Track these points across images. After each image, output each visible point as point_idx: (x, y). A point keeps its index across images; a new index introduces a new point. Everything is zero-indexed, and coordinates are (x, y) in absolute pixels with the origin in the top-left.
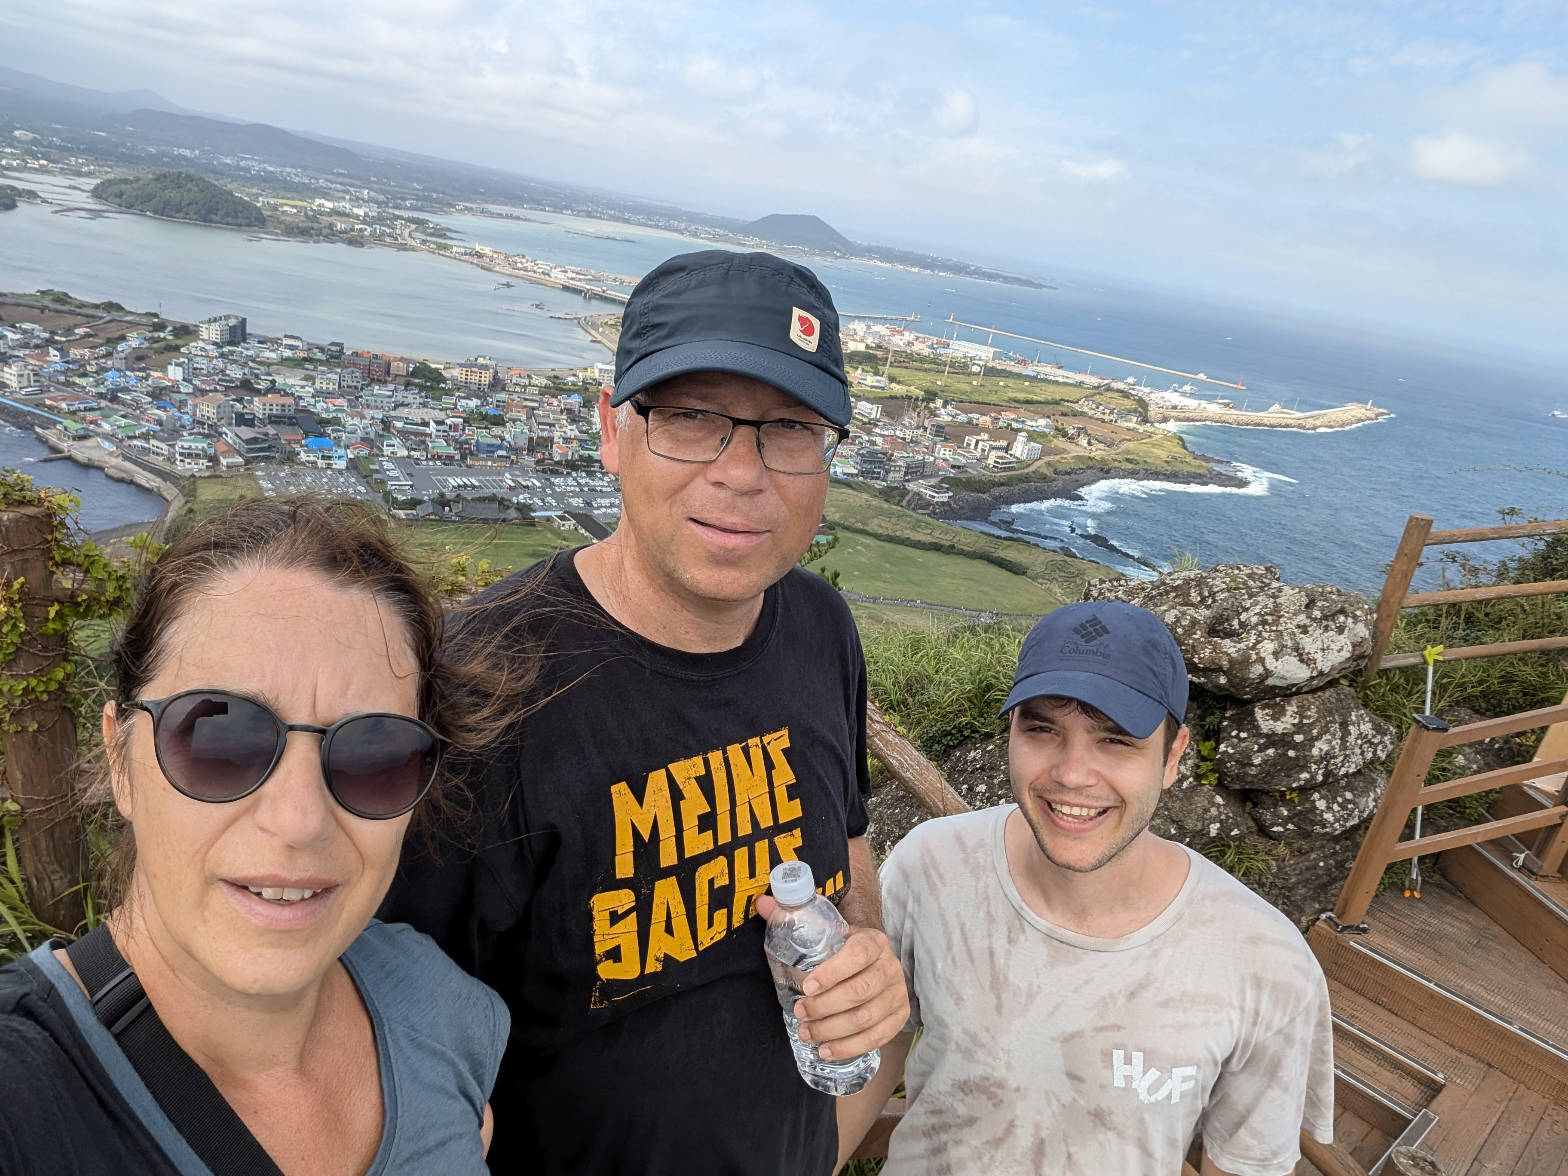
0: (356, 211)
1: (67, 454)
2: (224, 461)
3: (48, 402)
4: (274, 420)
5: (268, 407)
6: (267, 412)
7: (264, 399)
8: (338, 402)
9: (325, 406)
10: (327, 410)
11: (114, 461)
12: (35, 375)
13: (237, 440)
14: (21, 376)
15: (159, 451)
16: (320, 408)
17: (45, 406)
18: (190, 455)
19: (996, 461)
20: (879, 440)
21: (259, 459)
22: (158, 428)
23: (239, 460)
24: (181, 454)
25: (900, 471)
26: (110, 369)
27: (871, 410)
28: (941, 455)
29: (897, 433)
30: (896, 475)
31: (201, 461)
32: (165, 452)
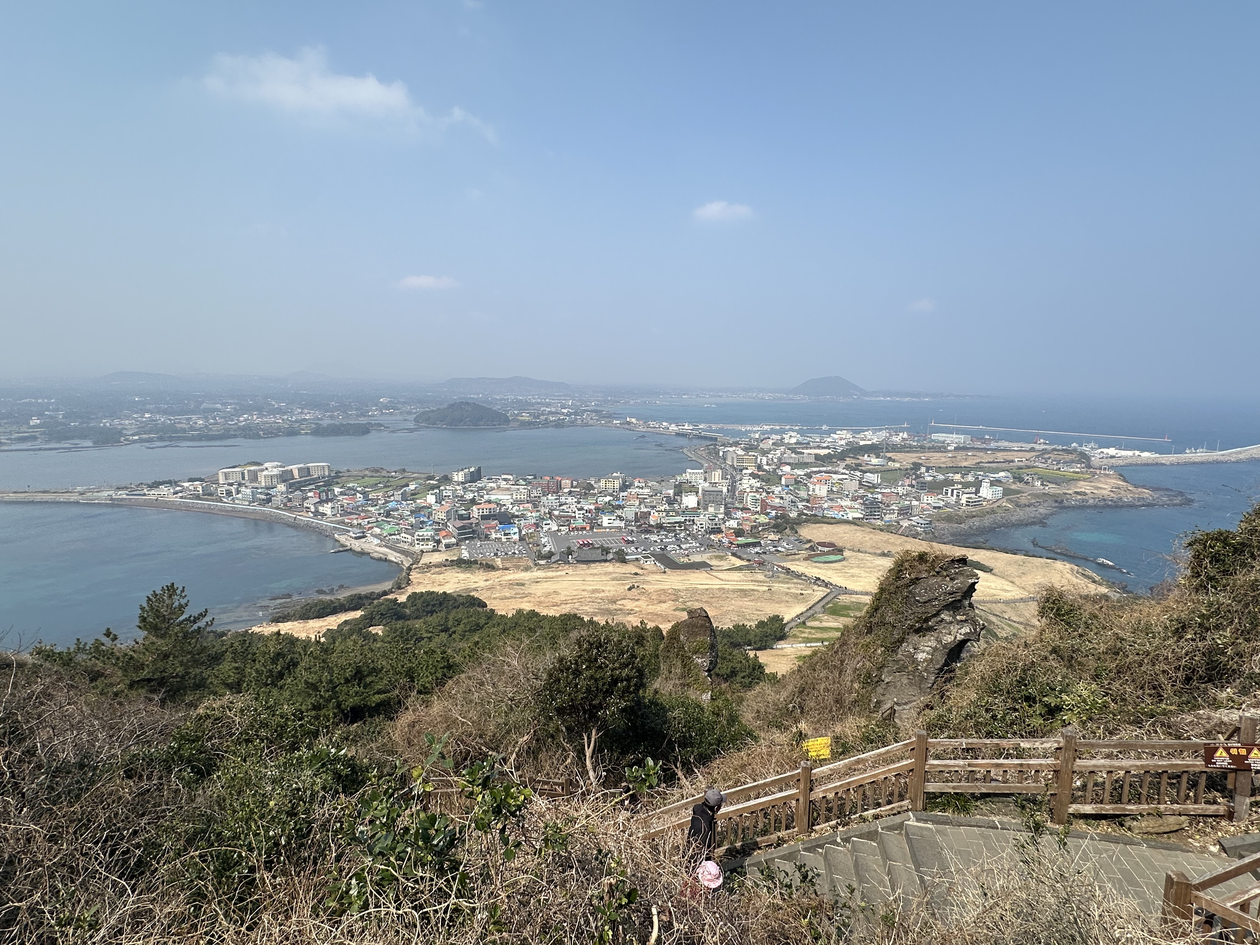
0: (563, 410)
1: (347, 547)
2: (444, 542)
3: (346, 521)
4: (484, 517)
5: (481, 511)
6: (480, 514)
7: (480, 507)
8: (526, 505)
9: (518, 508)
10: (518, 510)
11: (377, 549)
12: (342, 508)
13: (456, 529)
14: (332, 508)
15: (406, 540)
16: (514, 510)
17: (342, 522)
18: (423, 540)
19: (967, 502)
20: (880, 496)
21: (466, 539)
22: (410, 528)
23: (453, 540)
24: (417, 540)
25: (894, 513)
26: (392, 501)
27: (874, 478)
28: (925, 501)
29: (893, 490)
30: (891, 516)
31: (430, 543)
32: (410, 540)
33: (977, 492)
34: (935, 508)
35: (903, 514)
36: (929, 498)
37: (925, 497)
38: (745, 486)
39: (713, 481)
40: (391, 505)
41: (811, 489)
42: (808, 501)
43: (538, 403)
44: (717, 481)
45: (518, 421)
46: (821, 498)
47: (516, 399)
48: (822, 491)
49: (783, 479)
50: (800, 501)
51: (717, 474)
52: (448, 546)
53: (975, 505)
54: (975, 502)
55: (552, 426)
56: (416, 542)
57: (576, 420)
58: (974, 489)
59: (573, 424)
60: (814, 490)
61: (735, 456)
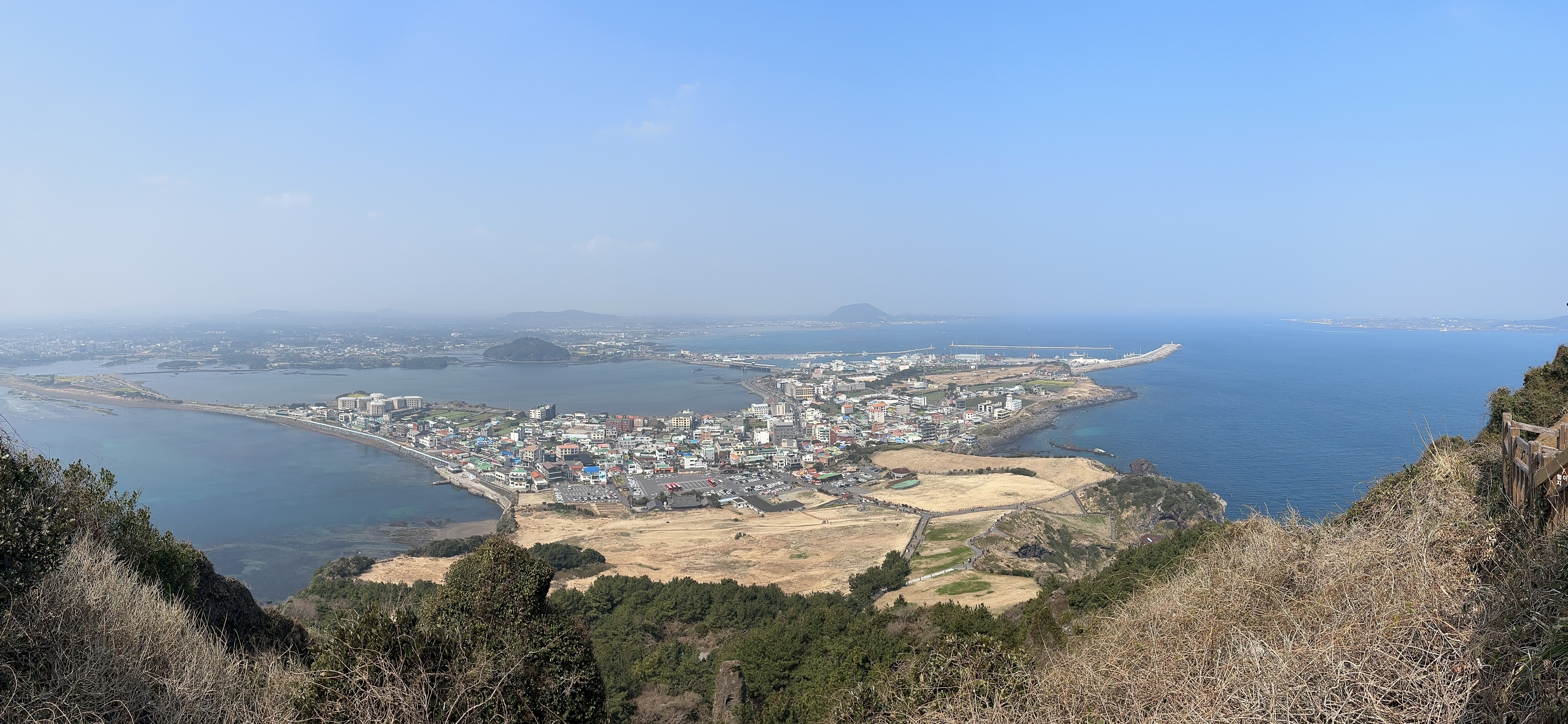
1: (448, 481)
2: (536, 483)
3: (443, 454)
4: (567, 458)
5: (564, 451)
6: (564, 454)
7: (562, 447)
8: (604, 445)
9: (597, 448)
10: (598, 451)
11: (475, 485)
12: (438, 440)
13: (545, 470)
14: (431, 441)
15: (500, 478)
16: (594, 450)
17: (441, 455)
18: (517, 479)
19: (999, 415)
20: (929, 418)
21: (557, 480)
22: (501, 465)
23: (545, 482)
24: (512, 479)
25: (946, 433)
26: (479, 437)
27: (921, 401)
28: (967, 418)
29: (939, 411)
30: (944, 435)
31: (523, 483)
32: (504, 479)
33: (1003, 406)
34: (976, 423)
35: (953, 432)
36: (970, 416)
37: (967, 416)
38: (811, 418)
39: (778, 415)
40: (479, 441)
41: (871, 417)
42: (870, 428)
43: (593, 337)
44: (781, 414)
45: (577, 355)
46: (881, 424)
47: (571, 332)
48: (880, 417)
49: (843, 408)
50: (863, 429)
51: (781, 407)
52: (540, 487)
53: (1005, 418)
54: (1004, 414)
55: (610, 361)
56: (511, 481)
57: (632, 353)
58: (1001, 403)
59: (629, 358)
60: (873, 417)
61: (794, 388)
